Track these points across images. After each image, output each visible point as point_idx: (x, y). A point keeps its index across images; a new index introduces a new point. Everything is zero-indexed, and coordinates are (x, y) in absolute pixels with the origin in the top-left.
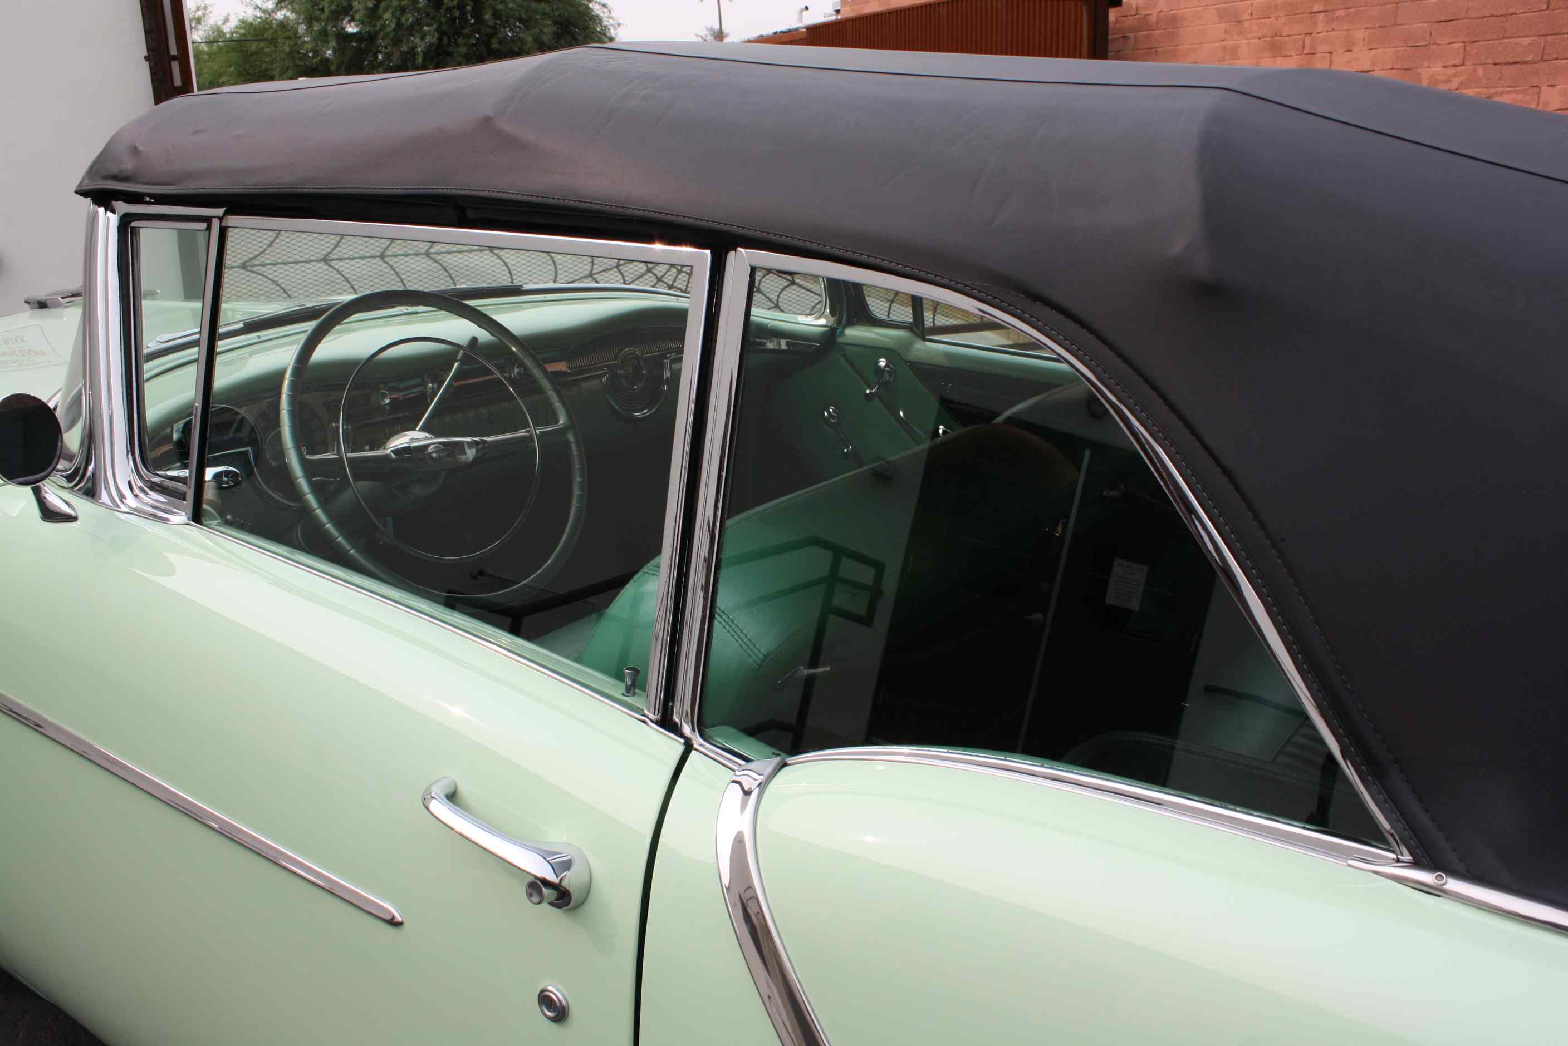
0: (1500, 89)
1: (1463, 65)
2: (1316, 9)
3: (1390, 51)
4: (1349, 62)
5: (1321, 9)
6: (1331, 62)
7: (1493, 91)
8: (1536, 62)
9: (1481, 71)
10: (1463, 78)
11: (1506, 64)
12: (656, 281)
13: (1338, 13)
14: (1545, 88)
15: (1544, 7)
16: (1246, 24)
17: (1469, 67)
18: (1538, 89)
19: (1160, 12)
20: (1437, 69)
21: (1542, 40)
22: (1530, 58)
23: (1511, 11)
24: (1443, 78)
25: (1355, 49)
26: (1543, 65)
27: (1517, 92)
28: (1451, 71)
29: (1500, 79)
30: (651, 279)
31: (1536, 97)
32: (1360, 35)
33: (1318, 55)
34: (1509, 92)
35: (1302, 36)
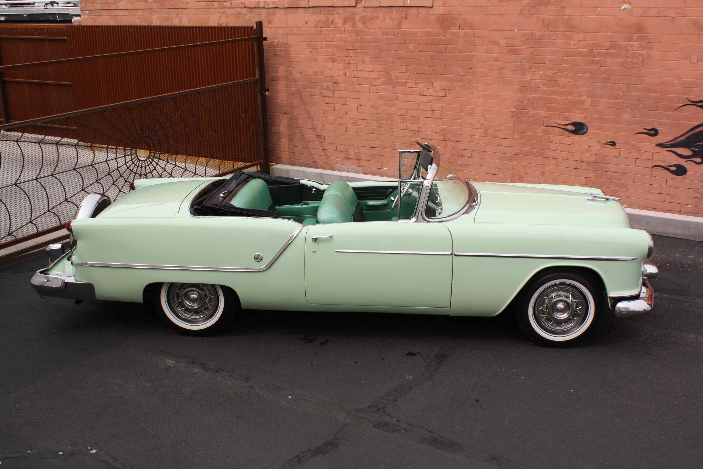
0: (419, 81)
1: (406, 72)
2: (349, 48)
3: (379, 66)
4: (364, 68)
5: (351, 48)
6: (357, 67)
7: (417, 82)
8: (430, 74)
9: (412, 75)
10: (407, 77)
11: (420, 74)
12: (130, 172)
13: (358, 51)
14: (434, 83)
15: (431, 58)
16: (320, 50)
17: (408, 74)
18: (431, 83)
19: (279, 41)
20: (397, 73)
21: (431, 68)
22: (428, 73)
23: (421, 58)
24: (400, 76)
25: (366, 64)
26: (432, 75)
27: (425, 83)
28: (403, 74)
29: (420, 78)
30: (129, 171)
31: (432, 85)
32: (367, 59)
33: (351, 64)
34: (422, 83)
35: (344, 57)
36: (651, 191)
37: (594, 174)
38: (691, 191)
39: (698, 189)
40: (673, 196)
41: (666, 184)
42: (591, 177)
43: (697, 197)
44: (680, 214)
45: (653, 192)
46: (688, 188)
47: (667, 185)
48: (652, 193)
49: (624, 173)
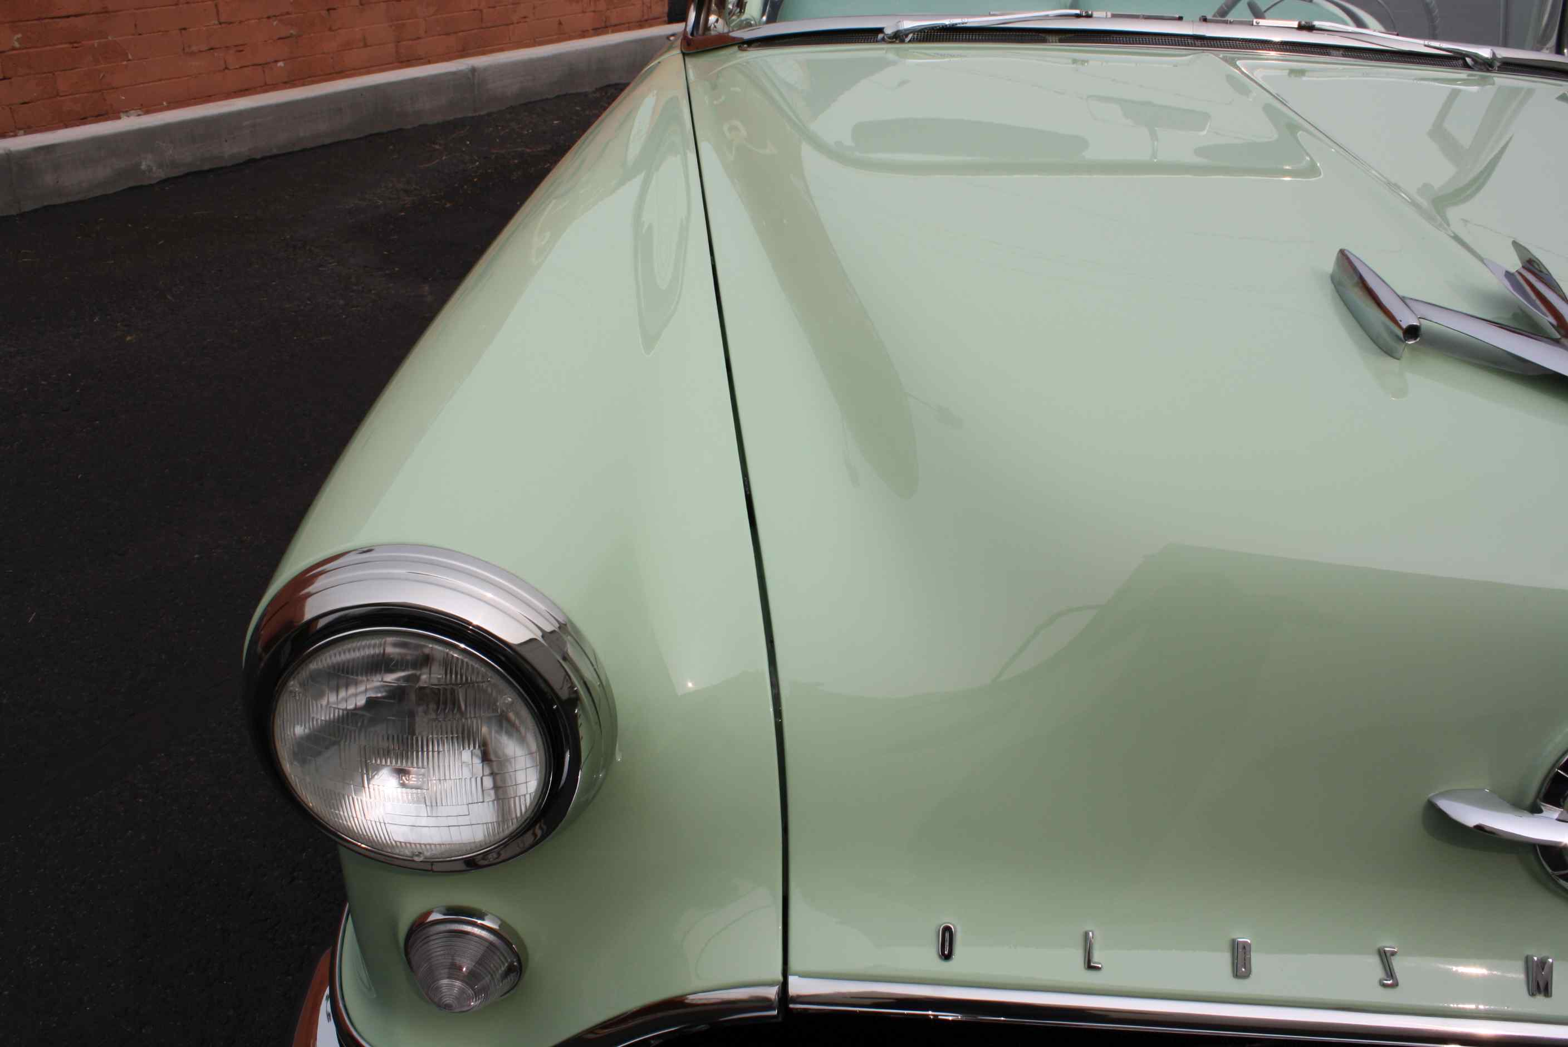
36: (190, 47)
37: (19, 36)
38: (275, 23)
39: (288, 13)
40: (241, 48)
41: (218, 19)
42: (14, 49)
43: (291, 36)
44: (266, 91)
45: (194, 48)
46: (269, 18)
47: (222, 20)
48: (192, 54)
49: (106, 12)
